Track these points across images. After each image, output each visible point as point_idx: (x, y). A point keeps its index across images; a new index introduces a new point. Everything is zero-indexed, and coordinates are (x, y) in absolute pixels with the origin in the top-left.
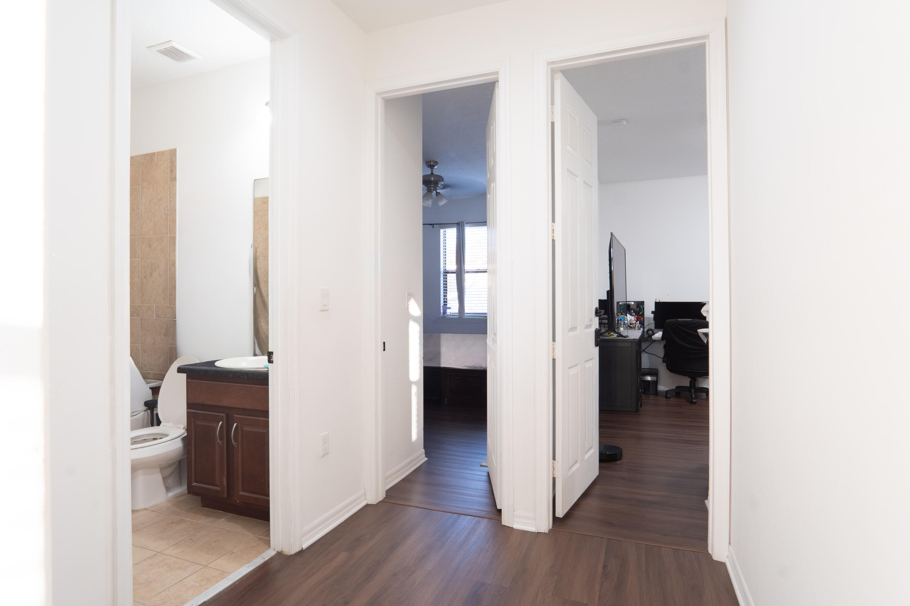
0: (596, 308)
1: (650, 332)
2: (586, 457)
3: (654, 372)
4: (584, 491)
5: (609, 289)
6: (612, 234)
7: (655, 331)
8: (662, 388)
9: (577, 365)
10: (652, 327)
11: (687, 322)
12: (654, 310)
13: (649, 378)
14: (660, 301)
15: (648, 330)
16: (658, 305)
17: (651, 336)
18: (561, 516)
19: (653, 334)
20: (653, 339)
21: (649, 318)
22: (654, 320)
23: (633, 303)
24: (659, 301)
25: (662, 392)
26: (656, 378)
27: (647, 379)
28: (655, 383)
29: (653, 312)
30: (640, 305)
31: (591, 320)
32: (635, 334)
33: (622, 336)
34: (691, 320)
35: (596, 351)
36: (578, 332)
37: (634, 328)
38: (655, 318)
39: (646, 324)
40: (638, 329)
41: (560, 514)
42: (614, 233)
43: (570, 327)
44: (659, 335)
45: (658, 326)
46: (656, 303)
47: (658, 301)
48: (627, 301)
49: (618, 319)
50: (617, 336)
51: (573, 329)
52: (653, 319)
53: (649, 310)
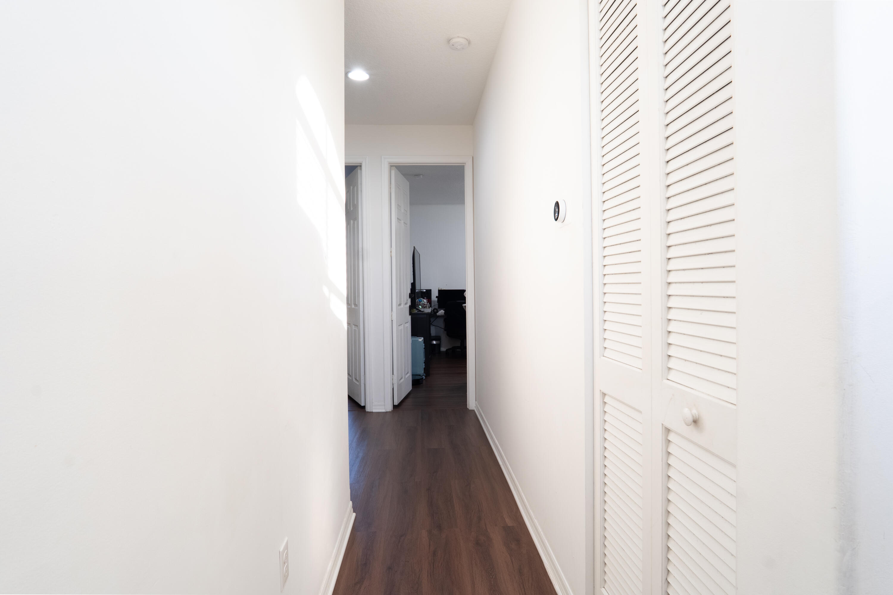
0: (410, 293)
1: (435, 310)
2: (407, 377)
3: (438, 338)
4: (405, 395)
5: (413, 282)
6: (414, 247)
7: (438, 310)
8: (443, 349)
9: (402, 325)
10: (437, 307)
12: (437, 295)
13: (434, 342)
14: (442, 289)
15: (434, 309)
16: (441, 292)
17: (436, 313)
18: (397, 404)
19: (437, 312)
20: (438, 315)
21: (434, 301)
23: (425, 291)
25: (443, 352)
26: (439, 342)
27: (433, 343)
28: (439, 346)
29: (437, 297)
30: (429, 292)
31: (407, 300)
32: (428, 310)
33: (420, 311)
35: (409, 318)
36: (402, 306)
37: (426, 307)
38: (438, 301)
39: (432, 305)
40: (429, 308)
41: (396, 403)
42: (415, 247)
43: (399, 304)
44: (441, 312)
45: (441, 306)
46: (439, 291)
47: (440, 289)
48: (421, 289)
49: (418, 301)
50: (418, 311)
51: (400, 305)
52: (437, 302)
53: (435, 295)
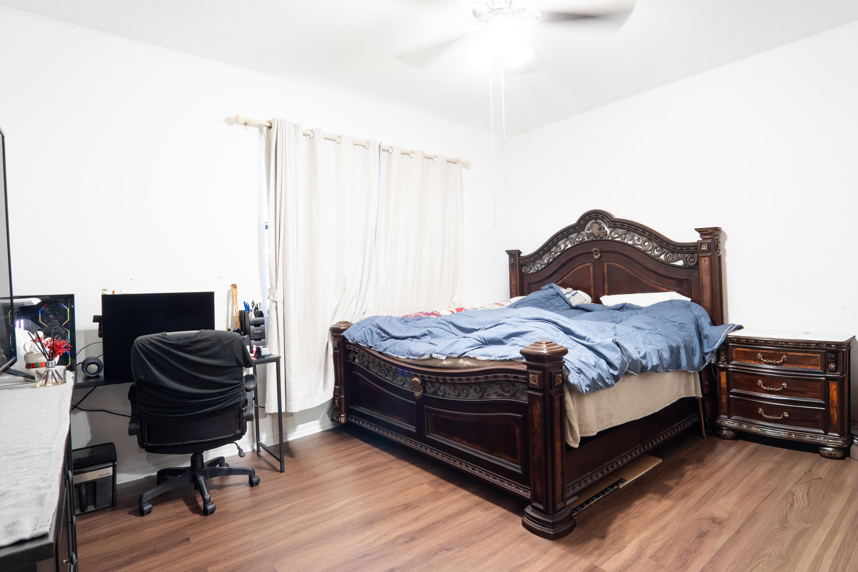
11: (188, 337)
12: (100, 313)
14: (115, 293)
16: (110, 301)
22: (100, 336)
24: (113, 292)
29: (96, 319)
34: (197, 333)
38: (102, 332)
46: (105, 297)
47: (109, 293)
53: (87, 313)
